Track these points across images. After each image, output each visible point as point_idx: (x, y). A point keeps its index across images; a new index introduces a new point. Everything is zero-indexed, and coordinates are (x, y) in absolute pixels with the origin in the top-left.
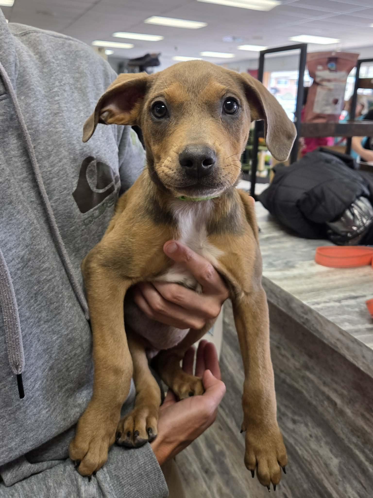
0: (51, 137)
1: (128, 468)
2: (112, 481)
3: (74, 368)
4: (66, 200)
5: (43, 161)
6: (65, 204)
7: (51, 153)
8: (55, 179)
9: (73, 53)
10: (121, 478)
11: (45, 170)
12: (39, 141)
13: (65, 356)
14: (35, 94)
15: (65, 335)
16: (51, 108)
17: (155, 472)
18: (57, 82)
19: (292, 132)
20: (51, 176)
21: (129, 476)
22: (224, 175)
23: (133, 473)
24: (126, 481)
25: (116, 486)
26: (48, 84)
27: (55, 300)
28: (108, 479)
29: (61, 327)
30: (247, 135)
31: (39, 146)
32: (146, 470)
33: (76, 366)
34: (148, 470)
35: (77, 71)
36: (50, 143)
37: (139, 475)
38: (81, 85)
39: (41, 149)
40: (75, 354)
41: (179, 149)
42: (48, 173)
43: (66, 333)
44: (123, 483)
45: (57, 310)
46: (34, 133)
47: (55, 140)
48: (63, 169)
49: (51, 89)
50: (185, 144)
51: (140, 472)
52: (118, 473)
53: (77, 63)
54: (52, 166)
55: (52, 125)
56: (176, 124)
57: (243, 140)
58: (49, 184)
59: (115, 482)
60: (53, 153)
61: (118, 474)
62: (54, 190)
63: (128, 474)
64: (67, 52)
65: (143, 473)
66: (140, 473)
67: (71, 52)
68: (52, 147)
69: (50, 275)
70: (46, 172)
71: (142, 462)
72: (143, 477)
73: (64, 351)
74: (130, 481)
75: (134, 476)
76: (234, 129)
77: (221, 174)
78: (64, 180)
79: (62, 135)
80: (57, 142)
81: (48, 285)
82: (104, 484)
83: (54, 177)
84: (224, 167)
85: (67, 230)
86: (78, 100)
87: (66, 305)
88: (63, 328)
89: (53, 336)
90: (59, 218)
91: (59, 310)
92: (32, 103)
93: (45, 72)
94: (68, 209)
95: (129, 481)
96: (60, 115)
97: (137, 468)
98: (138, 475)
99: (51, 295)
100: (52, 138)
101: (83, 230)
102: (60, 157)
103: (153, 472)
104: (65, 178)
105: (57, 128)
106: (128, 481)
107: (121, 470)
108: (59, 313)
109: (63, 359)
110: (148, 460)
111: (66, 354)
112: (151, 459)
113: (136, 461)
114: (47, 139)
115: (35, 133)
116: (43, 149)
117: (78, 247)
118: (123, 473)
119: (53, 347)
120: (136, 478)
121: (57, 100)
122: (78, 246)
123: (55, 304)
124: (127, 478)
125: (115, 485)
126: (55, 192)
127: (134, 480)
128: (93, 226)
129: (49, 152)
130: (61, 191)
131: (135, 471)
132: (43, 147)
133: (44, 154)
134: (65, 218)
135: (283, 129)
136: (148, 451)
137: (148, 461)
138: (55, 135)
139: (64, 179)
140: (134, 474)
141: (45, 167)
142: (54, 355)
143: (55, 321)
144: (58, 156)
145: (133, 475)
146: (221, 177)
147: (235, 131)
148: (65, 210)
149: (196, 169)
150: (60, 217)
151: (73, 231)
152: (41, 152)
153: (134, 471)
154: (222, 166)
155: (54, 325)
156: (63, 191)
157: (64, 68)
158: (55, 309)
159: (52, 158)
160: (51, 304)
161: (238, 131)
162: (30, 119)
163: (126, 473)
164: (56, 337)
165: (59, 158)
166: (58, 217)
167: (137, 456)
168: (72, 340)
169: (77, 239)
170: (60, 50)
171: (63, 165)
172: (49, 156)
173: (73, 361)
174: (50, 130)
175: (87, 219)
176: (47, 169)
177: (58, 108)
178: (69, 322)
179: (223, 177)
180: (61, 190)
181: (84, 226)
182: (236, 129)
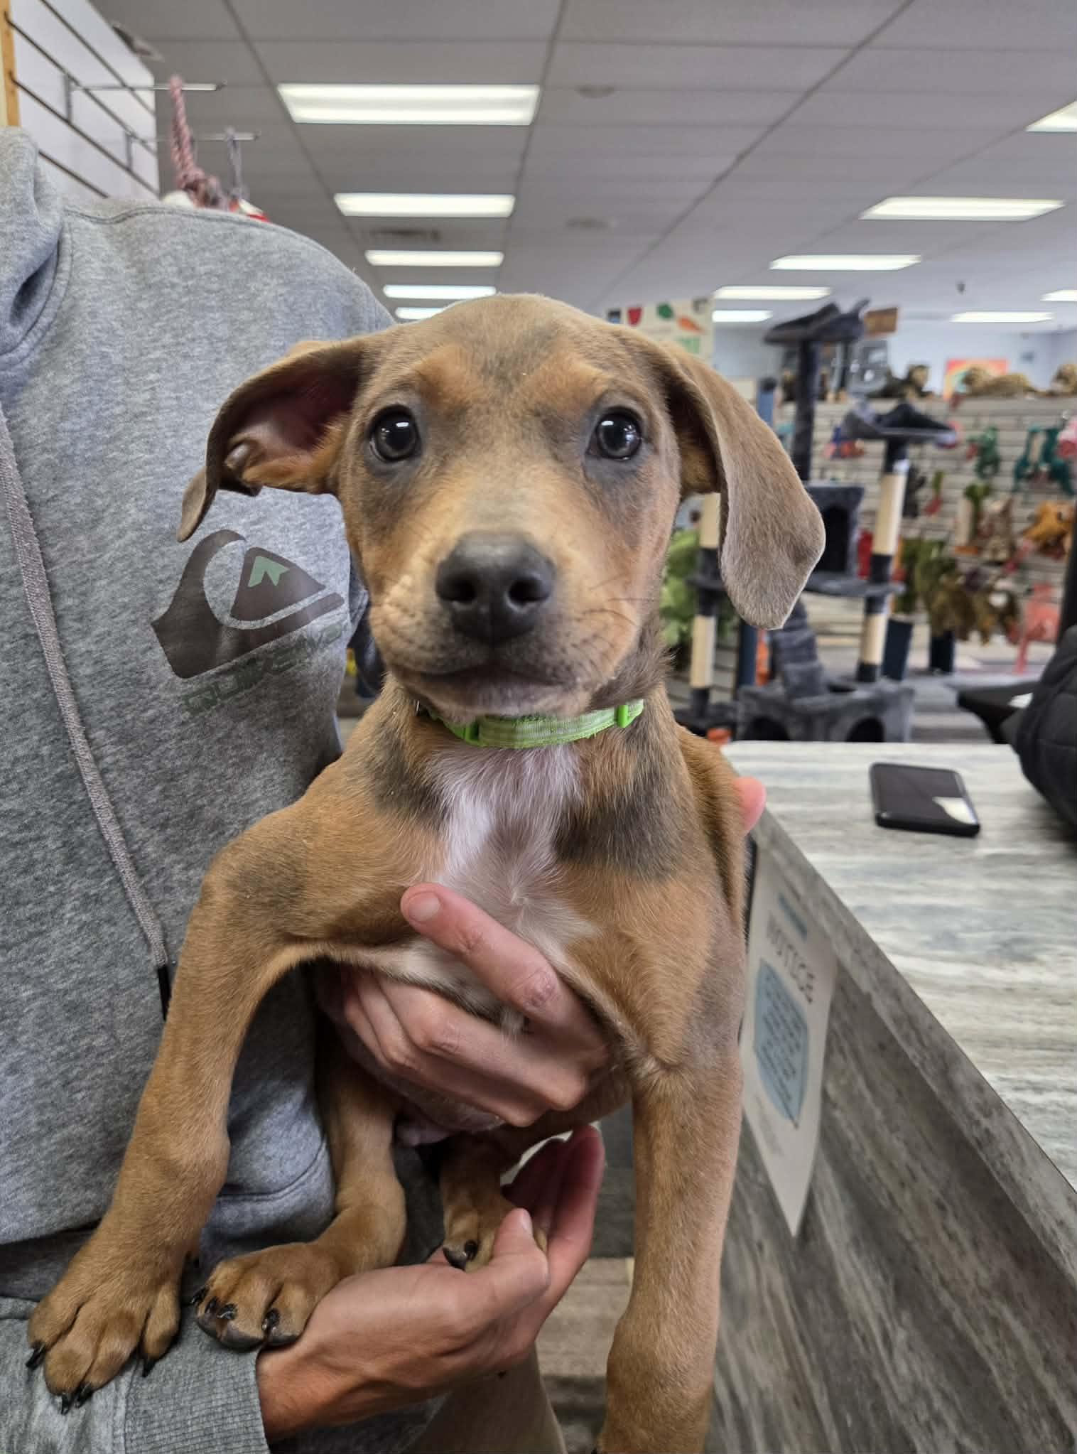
0: (109, 473)
1: (182, 1404)
2: (130, 1423)
3: (84, 1084)
4: (127, 637)
5: (75, 536)
6: (125, 648)
7: (101, 515)
8: (103, 582)
9: (250, 258)
10: (156, 1424)
11: (78, 557)
12: (69, 483)
13: (60, 1049)
14: (83, 362)
15: (59, 991)
16: (128, 400)
17: (247, 1440)
18: (168, 335)
19: (809, 541)
20: (91, 575)
21: (179, 1425)
22: (577, 642)
23: (189, 1423)
24: (166, 1436)
25: (137, 1439)
26: (139, 339)
27: (31, 895)
28: (121, 1413)
29: (47, 970)
30: (663, 532)
31: (67, 495)
32: (226, 1428)
33: (93, 1079)
34: (230, 1427)
35: (247, 304)
36: (102, 490)
37: (205, 1435)
38: (248, 340)
39: (73, 502)
40: (90, 1049)
41: (437, 550)
42: (85, 566)
43: (60, 986)
44: (157, 1438)
45: (34, 922)
46: (57, 461)
47: (117, 482)
48: (123, 557)
49: (145, 352)
50: (456, 532)
51: (207, 1425)
52: (154, 1409)
53: (253, 286)
54: (97, 549)
55: (118, 443)
56: (440, 473)
57: (653, 545)
58: (84, 594)
59: (139, 1429)
60: (106, 514)
61: (153, 1412)
62: (96, 610)
63: (178, 1419)
64: (233, 255)
65: (215, 1430)
66: (207, 1429)
67: (244, 256)
68: (108, 500)
69: (20, 831)
70: (81, 564)
71: (220, 1403)
72: (214, 1444)
73: (57, 1034)
74: (177, 1442)
75: (190, 1430)
76: (623, 507)
77: (568, 635)
78: (124, 586)
79: (140, 471)
80: (123, 486)
81: (12, 855)
82: (97, 1423)
83: (100, 578)
84: (579, 616)
85: (133, 719)
86: (228, 381)
87: (68, 915)
88: (51, 972)
89: (23, 988)
90: (108, 683)
91: (42, 924)
92: (66, 386)
93: (141, 311)
94: (130, 661)
95: (174, 1439)
96: (149, 418)
97: (203, 1412)
98: (202, 1433)
99: (19, 881)
100: (109, 477)
101: (183, 723)
102: (121, 526)
103: (243, 1438)
104: (127, 579)
105: (132, 453)
106: (171, 1438)
107: (164, 1403)
108: (40, 933)
109: (54, 1053)
110: (236, 1399)
111: (62, 1043)
112: (244, 1401)
113: (207, 1393)
114: (98, 480)
115: (61, 461)
116: (78, 505)
117: (173, 769)
118: (164, 1413)
119: (20, 1016)
120: (193, 1438)
121: (151, 382)
122: (169, 766)
123: (30, 906)
124: (170, 1430)
125: (134, 1437)
126: (99, 615)
127: (188, 1443)
128: (217, 716)
129: (97, 512)
130: (113, 614)
131: (197, 1417)
132: (79, 500)
133: (81, 516)
134: (125, 685)
135: (780, 528)
136: (243, 1377)
137: (235, 1403)
138: (121, 470)
139: (124, 581)
140: (192, 1425)
141: (77, 549)
142: (24, 1038)
143: (29, 951)
144: (119, 522)
145: (188, 1427)
146: (568, 645)
147: (626, 512)
148: (124, 663)
149: (484, 610)
150: (111, 681)
151: (152, 721)
152: (72, 511)
153: (193, 1419)
154: (574, 610)
155: (26, 959)
156: (120, 614)
157: (206, 298)
158: (29, 919)
159: (100, 529)
160: (17, 903)
161: (634, 514)
162: (51, 426)
163: (174, 1416)
164: (29, 993)
165: (119, 529)
166: (106, 681)
167: (214, 1381)
168: (80, 1009)
169: (167, 745)
170: (210, 251)
171: (126, 545)
172: (96, 522)
173: (82, 1066)
174: (111, 456)
175: (194, 694)
176: (84, 556)
177: (149, 400)
178: (72, 961)
179: (574, 646)
180: (114, 611)
181: (187, 714)
182: (629, 509)
